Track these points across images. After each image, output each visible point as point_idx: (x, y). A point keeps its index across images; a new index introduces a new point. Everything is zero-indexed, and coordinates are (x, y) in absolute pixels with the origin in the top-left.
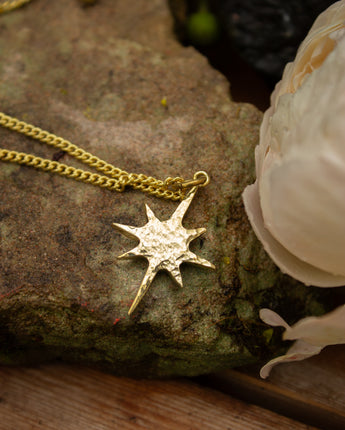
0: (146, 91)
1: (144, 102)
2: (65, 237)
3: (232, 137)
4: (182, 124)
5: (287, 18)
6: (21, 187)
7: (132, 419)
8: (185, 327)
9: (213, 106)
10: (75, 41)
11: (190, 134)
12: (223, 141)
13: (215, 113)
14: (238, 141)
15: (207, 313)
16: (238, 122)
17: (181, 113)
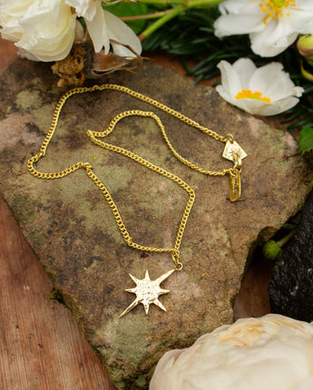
0: (203, 263)
1: (198, 266)
2: (109, 290)
3: (208, 317)
4: (197, 292)
5: (297, 288)
6: (118, 254)
7: (81, 365)
8: (111, 366)
9: (217, 297)
10: (207, 211)
11: (195, 299)
12: (203, 316)
13: (215, 301)
14: (208, 321)
15: (124, 370)
16: (217, 314)
17: (203, 287)
